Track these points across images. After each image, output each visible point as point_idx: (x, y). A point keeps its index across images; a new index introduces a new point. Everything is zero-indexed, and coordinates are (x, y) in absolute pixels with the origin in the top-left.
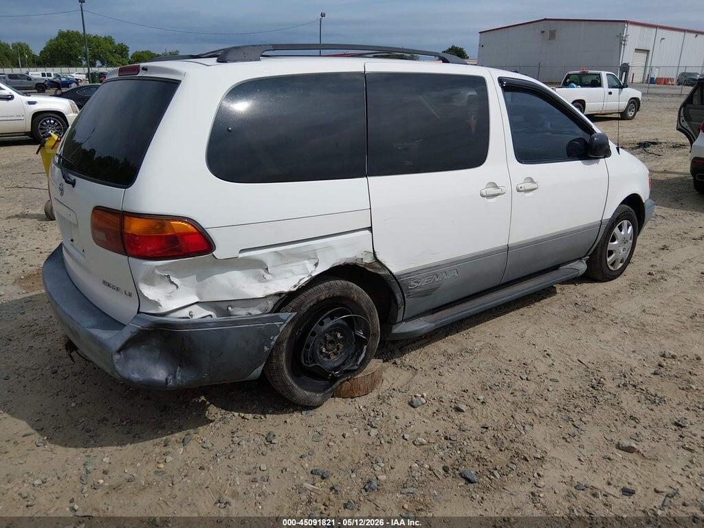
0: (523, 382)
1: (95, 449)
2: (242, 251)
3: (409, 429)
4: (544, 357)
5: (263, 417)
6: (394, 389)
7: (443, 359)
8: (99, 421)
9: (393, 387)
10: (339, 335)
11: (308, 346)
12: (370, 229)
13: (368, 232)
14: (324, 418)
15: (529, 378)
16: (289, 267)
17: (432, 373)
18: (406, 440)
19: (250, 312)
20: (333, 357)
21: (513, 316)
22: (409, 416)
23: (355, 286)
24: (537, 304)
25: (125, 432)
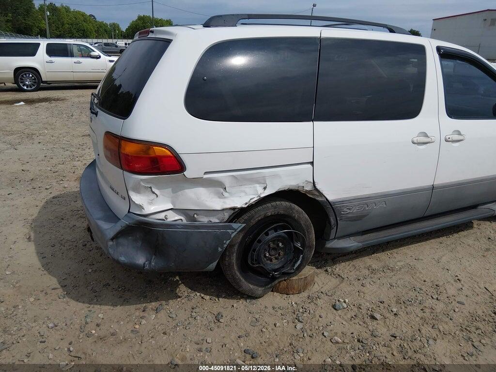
0: (434, 301)
1: (95, 306)
2: (206, 173)
3: (329, 328)
4: (455, 281)
5: (217, 300)
6: (322, 292)
7: (367, 272)
8: (104, 285)
9: (322, 290)
10: (280, 244)
11: (254, 250)
12: (312, 163)
13: (310, 166)
14: (263, 307)
15: (439, 299)
16: (243, 188)
17: (356, 283)
18: (325, 336)
19: (211, 220)
20: (274, 261)
21: (433, 243)
22: (331, 317)
23: (297, 207)
24: (456, 235)
25: (119, 296)
